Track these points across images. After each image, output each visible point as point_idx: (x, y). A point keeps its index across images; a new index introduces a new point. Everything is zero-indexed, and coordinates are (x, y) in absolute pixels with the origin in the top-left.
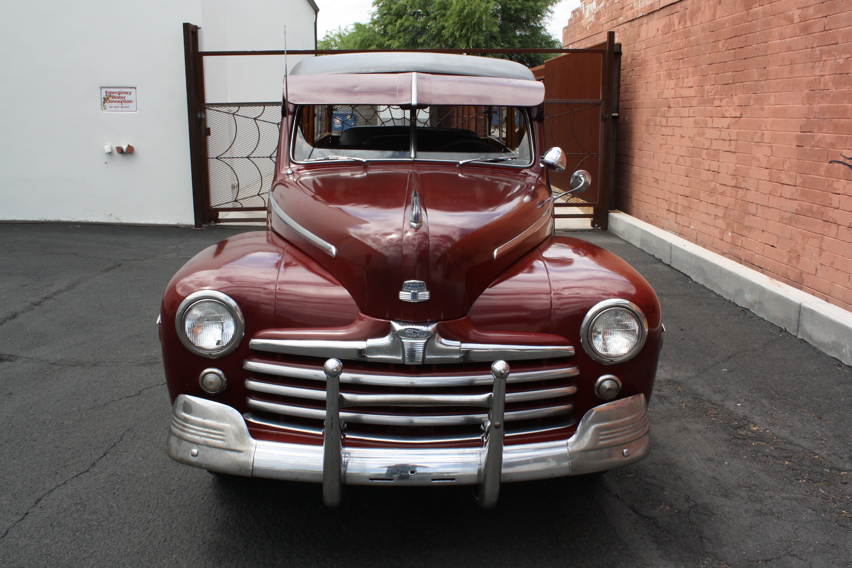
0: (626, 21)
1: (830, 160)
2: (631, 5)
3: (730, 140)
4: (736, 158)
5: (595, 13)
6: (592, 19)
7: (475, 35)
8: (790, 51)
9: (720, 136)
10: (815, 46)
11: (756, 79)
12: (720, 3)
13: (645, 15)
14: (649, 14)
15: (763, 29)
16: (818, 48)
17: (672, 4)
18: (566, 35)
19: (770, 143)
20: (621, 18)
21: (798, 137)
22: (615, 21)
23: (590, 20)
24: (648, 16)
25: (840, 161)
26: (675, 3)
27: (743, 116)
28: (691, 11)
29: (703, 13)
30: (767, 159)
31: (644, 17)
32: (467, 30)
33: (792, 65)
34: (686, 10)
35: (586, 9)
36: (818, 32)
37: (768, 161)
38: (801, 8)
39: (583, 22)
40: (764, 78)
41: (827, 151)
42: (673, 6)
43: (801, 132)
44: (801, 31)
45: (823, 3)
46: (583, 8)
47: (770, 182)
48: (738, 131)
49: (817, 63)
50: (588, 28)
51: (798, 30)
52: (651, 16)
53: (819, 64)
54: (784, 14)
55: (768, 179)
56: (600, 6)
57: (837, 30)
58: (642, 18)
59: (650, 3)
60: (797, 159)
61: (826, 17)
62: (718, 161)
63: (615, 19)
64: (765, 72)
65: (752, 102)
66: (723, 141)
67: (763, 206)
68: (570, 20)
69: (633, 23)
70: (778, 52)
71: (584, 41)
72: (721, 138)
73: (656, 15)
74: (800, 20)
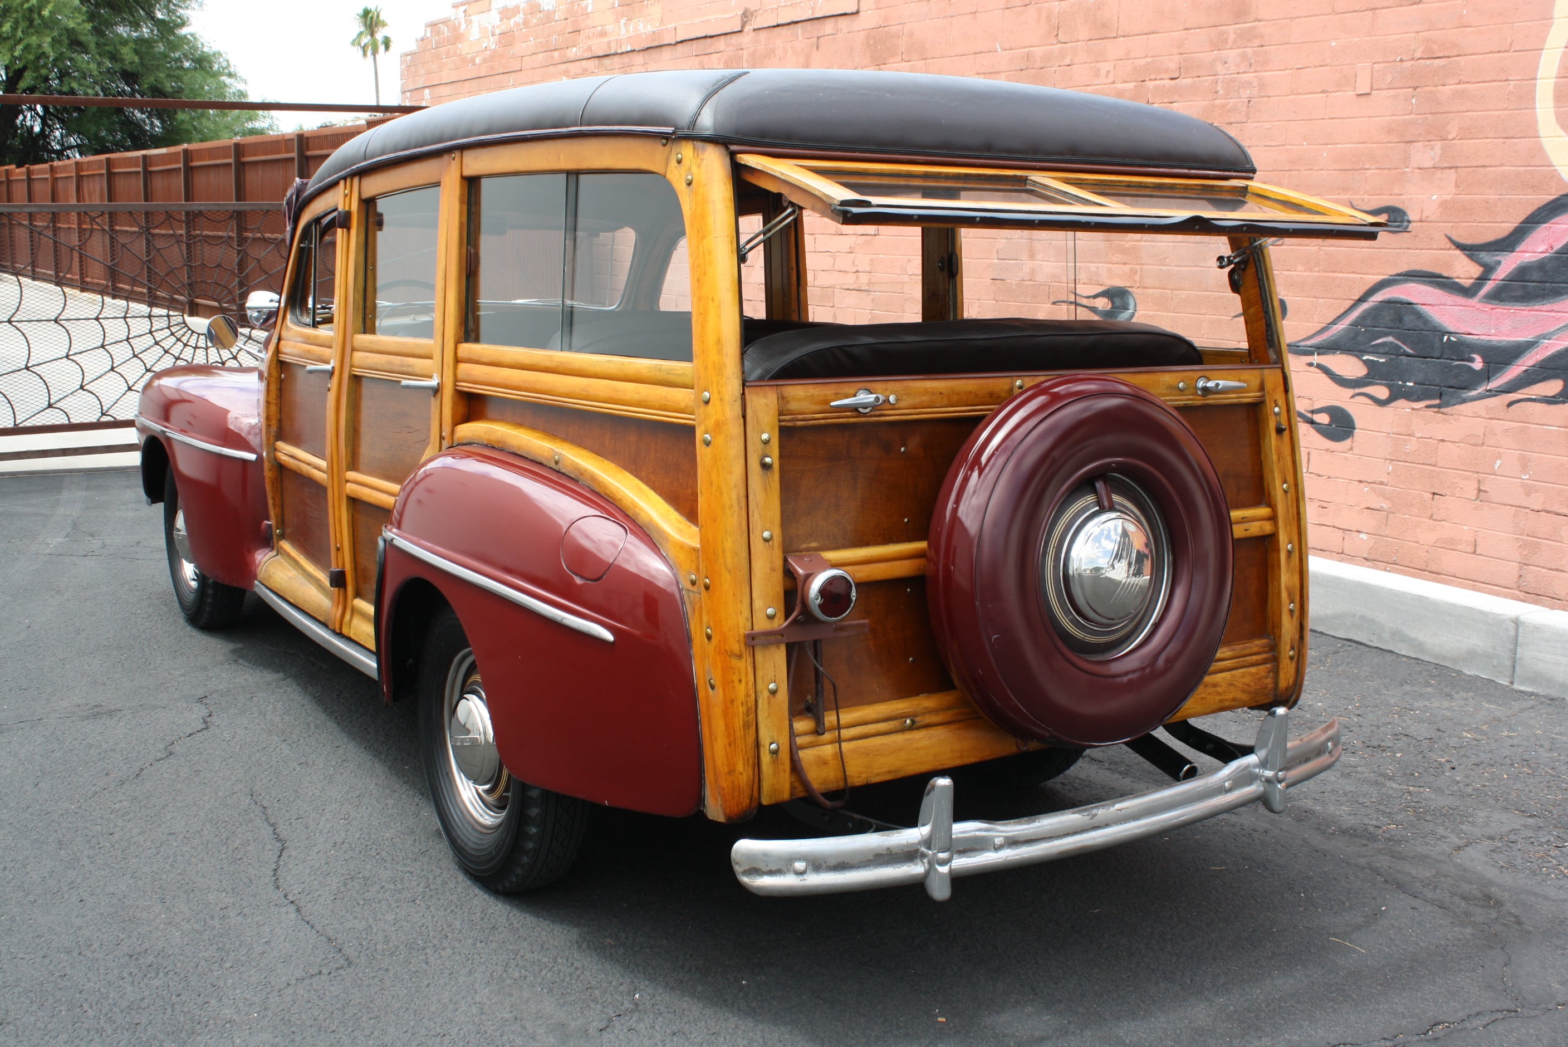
0: (587, 55)
1: (1053, 299)
2: (599, 28)
3: (857, 272)
4: (872, 301)
5: (498, 32)
6: (492, 43)
7: (33, 34)
9: (834, 266)
12: (818, 48)
13: (639, 51)
14: (648, 48)
17: (706, 37)
18: (413, 69)
20: (574, 49)
21: (993, 267)
22: (556, 54)
23: (484, 46)
24: (645, 53)
25: (1072, 300)
26: (711, 37)
27: (880, 233)
28: (753, 54)
29: (780, 59)
31: (635, 53)
32: (14, 23)
34: (741, 51)
35: (469, 23)
39: (463, 48)
41: (1047, 287)
42: (709, 40)
43: (999, 259)
45: (1022, 70)
46: (462, 21)
48: (874, 257)
50: (478, 61)
52: (653, 54)
56: (512, 21)
58: (631, 54)
59: (650, 29)
60: (994, 299)
62: (833, 307)
63: (556, 50)
66: (841, 274)
68: (422, 40)
69: (607, 61)
71: (467, 83)
72: (836, 268)
73: (666, 53)
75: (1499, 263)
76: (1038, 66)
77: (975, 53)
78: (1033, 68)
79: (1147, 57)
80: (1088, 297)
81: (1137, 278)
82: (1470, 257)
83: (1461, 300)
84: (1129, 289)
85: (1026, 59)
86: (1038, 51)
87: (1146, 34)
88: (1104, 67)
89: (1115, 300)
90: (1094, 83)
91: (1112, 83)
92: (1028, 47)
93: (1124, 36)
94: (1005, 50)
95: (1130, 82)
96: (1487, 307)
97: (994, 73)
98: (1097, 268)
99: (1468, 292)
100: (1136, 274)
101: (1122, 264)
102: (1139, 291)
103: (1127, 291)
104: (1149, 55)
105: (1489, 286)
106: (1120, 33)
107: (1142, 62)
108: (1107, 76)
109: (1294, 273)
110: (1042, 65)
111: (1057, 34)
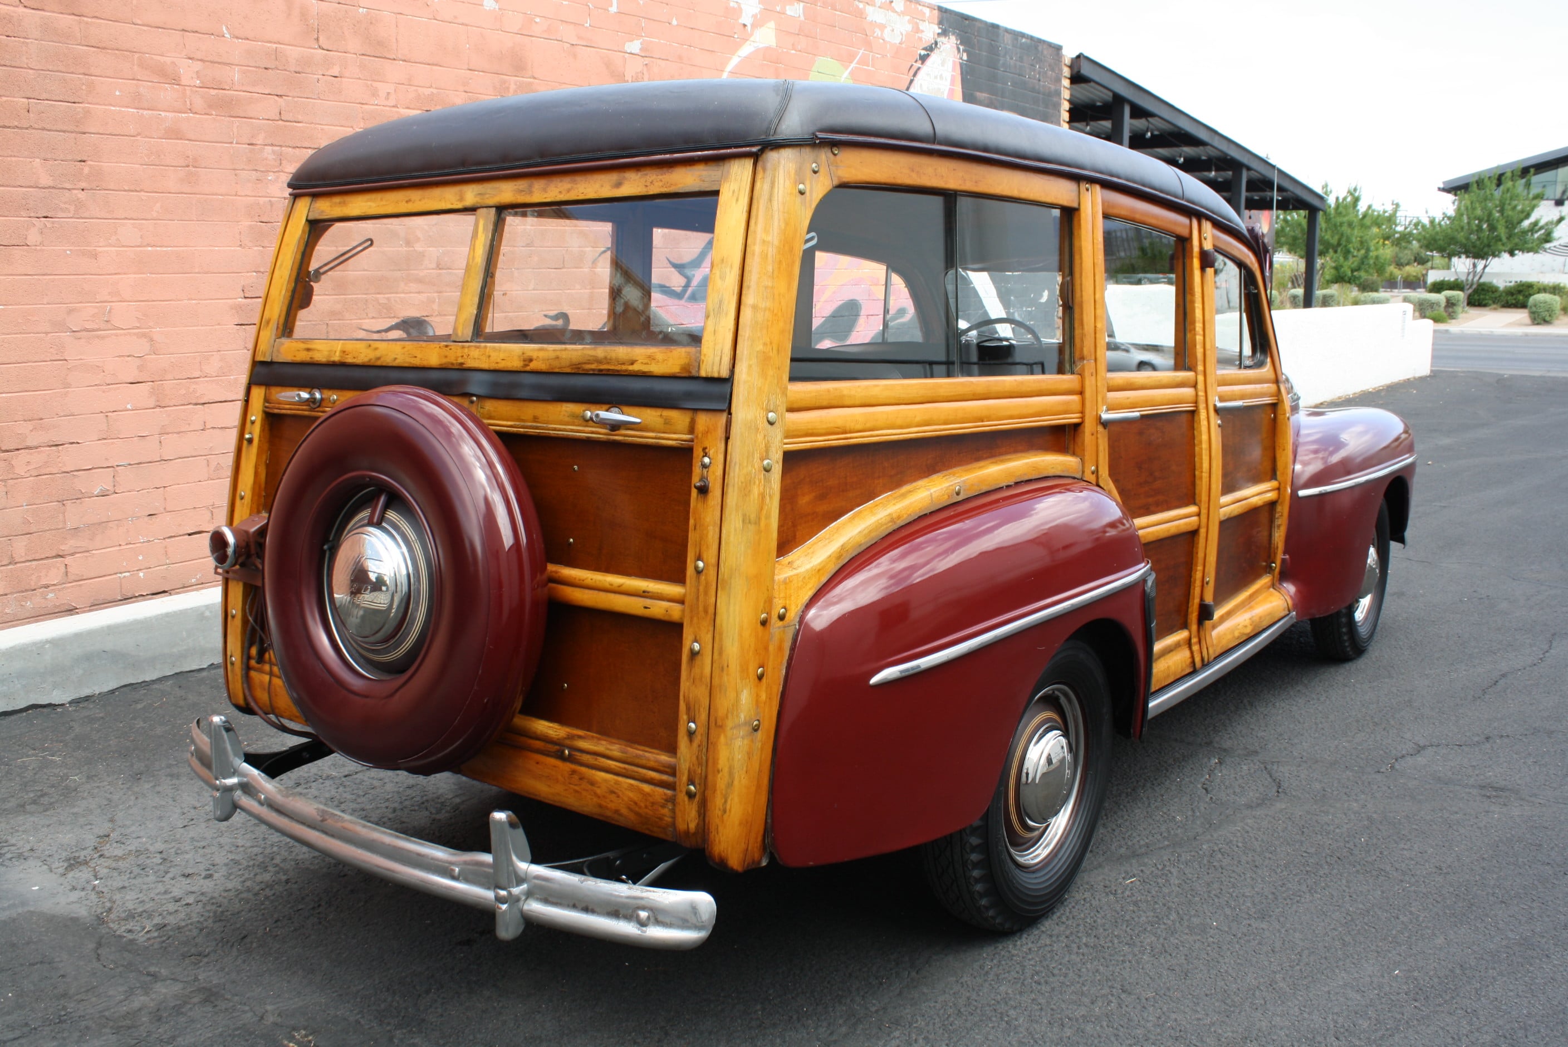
8: (181, 139)
10: (258, 142)
11: (45, 180)
15: (50, 68)
16: (269, 149)
19: (138, 328)
21: (238, 309)
25: (359, 337)
30: (138, 362)
33: (191, 168)
36: (263, 119)
37: (141, 368)
38: (201, 60)
40: (83, 185)
43: (245, 298)
44: (210, 107)
45: (266, 68)
47: (158, 410)
49: (271, 174)
51: (199, 103)
53: (278, 177)
54: (137, 55)
55: (152, 403)
57: (312, 125)
61: (281, 96)
64: (86, 170)
65: (33, 237)
67: (141, 463)
70: (133, 132)
74: (201, 82)
75: (694, 275)
76: (293, 69)
77: (183, 30)
78: (285, 70)
79: (431, 87)
80: (379, 332)
81: (435, 307)
82: (680, 273)
83: (676, 301)
84: (426, 319)
85: (273, 57)
86: (293, 52)
87: (429, 64)
88: (383, 88)
89: (411, 330)
90: (372, 102)
91: (393, 106)
92: (275, 43)
93: (404, 61)
94: (237, 38)
95: (414, 109)
96: (689, 305)
97: (219, 63)
98: (388, 299)
99: (679, 296)
100: (434, 302)
101: (416, 293)
102: (438, 319)
103: (425, 321)
104: (434, 86)
105: (690, 291)
106: (400, 56)
107: (427, 91)
108: (387, 98)
109: (573, 291)
110: (297, 70)
111: (317, 39)
